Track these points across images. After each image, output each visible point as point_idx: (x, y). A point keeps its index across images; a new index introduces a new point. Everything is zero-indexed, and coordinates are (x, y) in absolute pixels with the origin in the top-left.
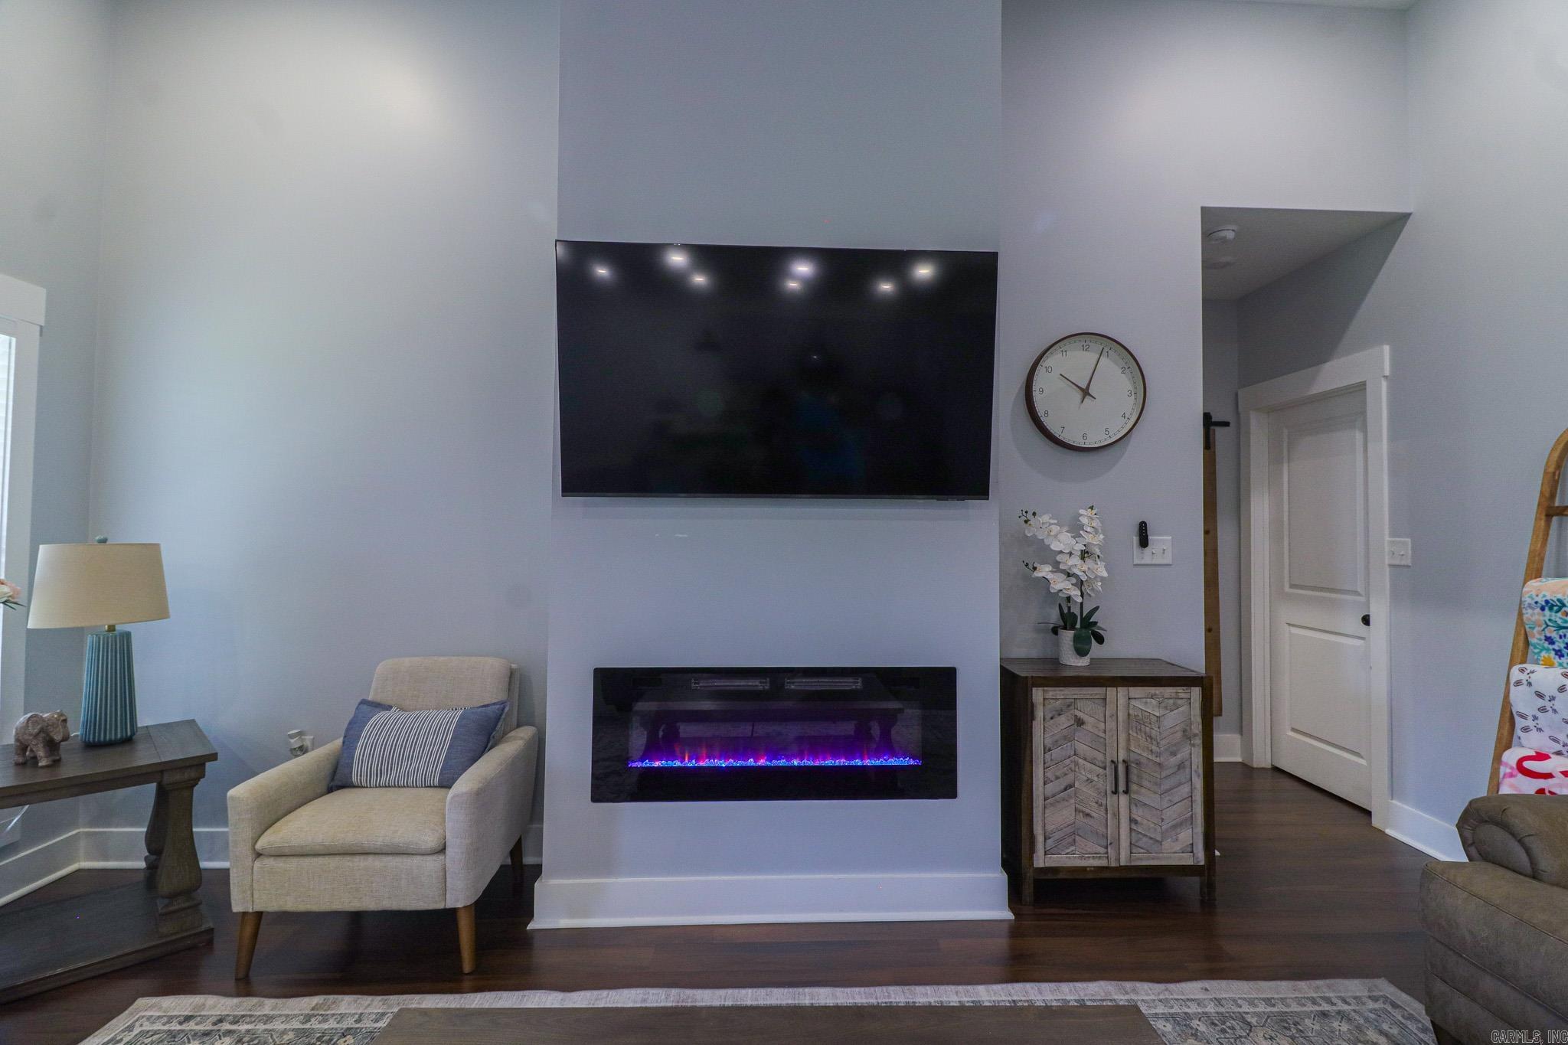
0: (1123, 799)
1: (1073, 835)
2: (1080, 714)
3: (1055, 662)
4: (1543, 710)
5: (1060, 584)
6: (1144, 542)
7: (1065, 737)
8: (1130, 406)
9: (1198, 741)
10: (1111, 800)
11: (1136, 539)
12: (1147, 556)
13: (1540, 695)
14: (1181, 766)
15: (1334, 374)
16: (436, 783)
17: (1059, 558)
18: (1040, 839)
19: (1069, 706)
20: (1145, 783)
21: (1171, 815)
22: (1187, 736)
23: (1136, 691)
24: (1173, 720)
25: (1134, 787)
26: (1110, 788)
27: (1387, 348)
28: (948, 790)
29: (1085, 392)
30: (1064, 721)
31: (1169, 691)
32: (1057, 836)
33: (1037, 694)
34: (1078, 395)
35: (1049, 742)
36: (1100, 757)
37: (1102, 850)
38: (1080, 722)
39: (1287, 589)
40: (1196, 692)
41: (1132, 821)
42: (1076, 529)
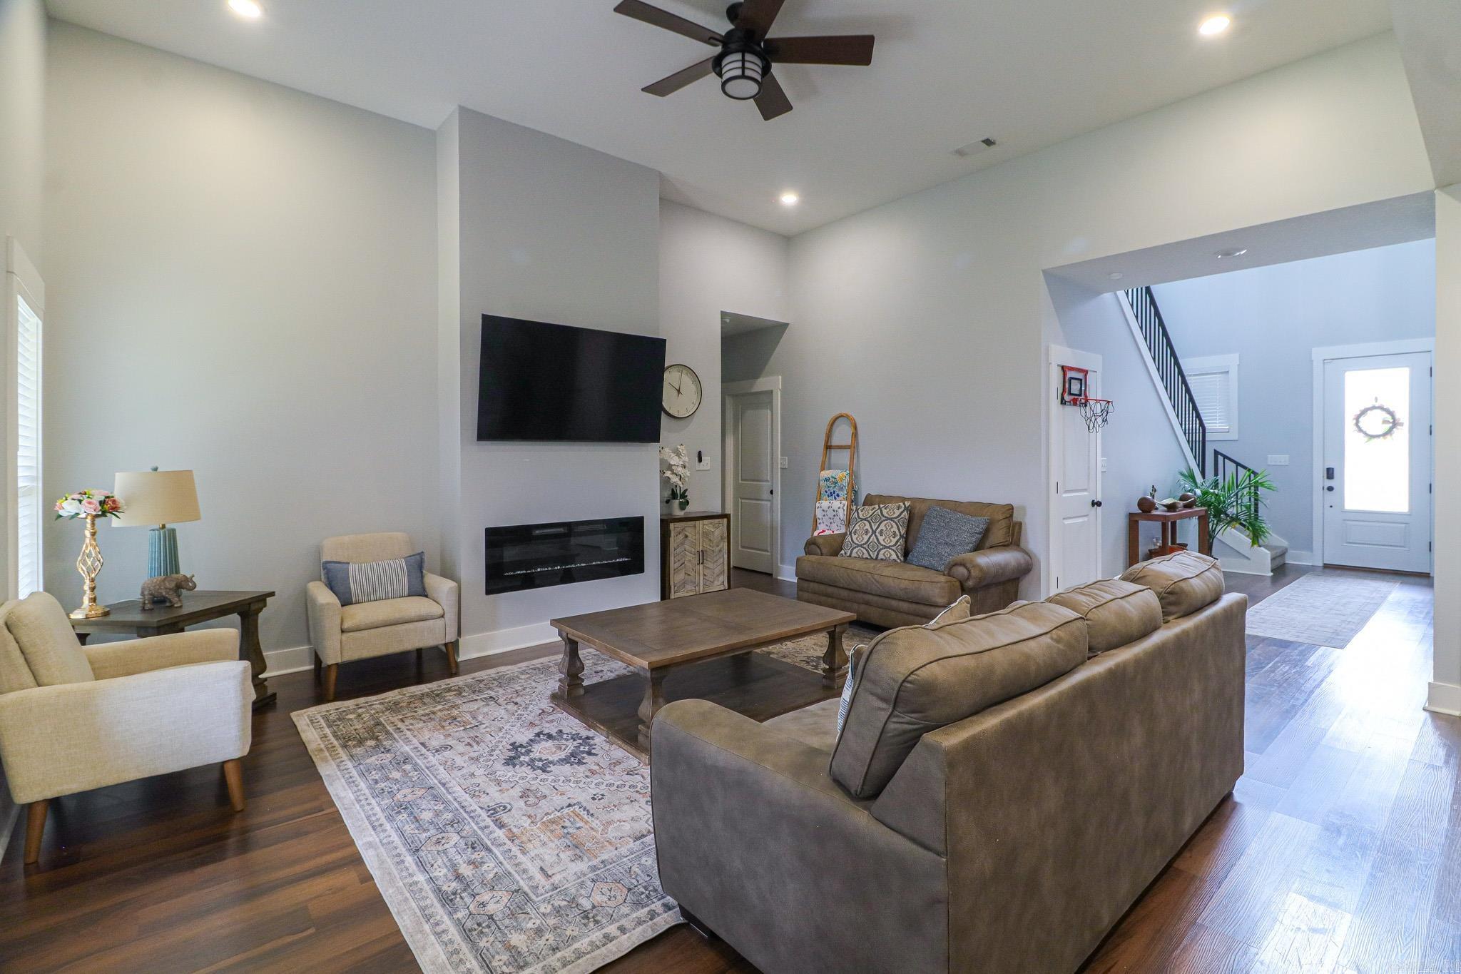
0: (701, 566)
1: (684, 583)
2: (687, 533)
3: (671, 515)
4: (824, 516)
5: (674, 479)
6: (700, 460)
7: (681, 544)
8: (695, 398)
9: (726, 540)
10: (697, 566)
11: (697, 459)
12: (701, 466)
13: (823, 510)
14: (720, 551)
15: (762, 384)
16: (407, 594)
17: (673, 467)
18: (672, 587)
19: (683, 530)
20: (708, 559)
21: (717, 571)
22: (722, 538)
23: (706, 522)
24: (717, 533)
25: (705, 561)
26: (697, 562)
27: (780, 377)
28: (640, 569)
29: (679, 391)
30: (681, 537)
31: (716, 521)
32: (678, 585)
33: (672, 526)
34: (676, 392)
35: (676, 545)
36: (693, 550)
37: (694, 588)
38: (686, 536)
39: (740, 482)
40: (725, 520)
41: (705, 575)
42: (679, 455)
